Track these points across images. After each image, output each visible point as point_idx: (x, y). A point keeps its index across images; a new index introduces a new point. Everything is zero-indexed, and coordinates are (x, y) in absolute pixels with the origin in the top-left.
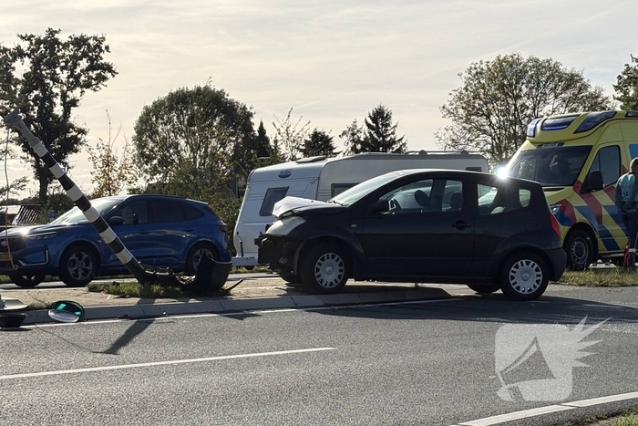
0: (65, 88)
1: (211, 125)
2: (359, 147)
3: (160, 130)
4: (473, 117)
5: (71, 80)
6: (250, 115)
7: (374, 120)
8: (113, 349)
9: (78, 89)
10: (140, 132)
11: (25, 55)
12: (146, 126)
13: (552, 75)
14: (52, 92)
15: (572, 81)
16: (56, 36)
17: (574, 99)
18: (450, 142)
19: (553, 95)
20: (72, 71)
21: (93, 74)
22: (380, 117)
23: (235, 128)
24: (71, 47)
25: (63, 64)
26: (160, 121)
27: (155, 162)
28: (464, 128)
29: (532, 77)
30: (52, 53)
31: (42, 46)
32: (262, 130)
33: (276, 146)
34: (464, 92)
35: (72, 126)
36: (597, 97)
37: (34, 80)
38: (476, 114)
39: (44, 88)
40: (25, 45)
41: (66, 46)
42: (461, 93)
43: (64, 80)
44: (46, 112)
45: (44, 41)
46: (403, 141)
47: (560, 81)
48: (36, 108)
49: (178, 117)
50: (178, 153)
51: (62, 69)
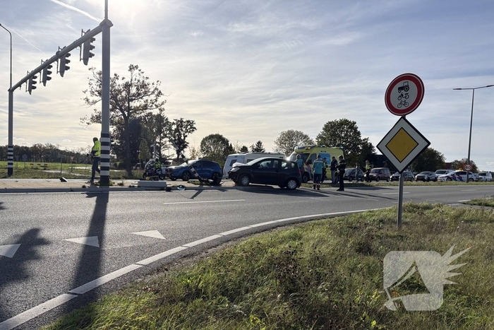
0: (184, 132)
1: (219, 143)
2: (254, 150)
3: (207, 144)
4: (281, 144)
5: (186, 131)
6: (228, 141)
8: (192, 198)
9: (188, 133)
10: (202, 144)
11: (175, 124)
12: (203, 143)
13: (301, 135)
14: (181, 133)
15: (306, 137)
16: (183, 120)
17: (306, 141)
18: (276, 150)
19: (301, 140)
20: (186, 128)
21: (191, 129)
22: (259, 143)
23: (224, 144)
25: (184, 127)
26: (207, 142)
27: (205, 151)
28: (279, 147)
29: (296, 135)
30: (182, 124)
32: (231, 145)
33: (234, 149)
34: (280, 138)
35: (185, 142)
36: (312, 141)
37: (177, 130)
39: (179, 132)
40: (175, 122)
41: (185, 122)
44: (180, 138)
45: (180, 121)
46: (265, 149)
47: (303, 136)
48: (177, 137)
49: (211, 141)
50: (211, 149)
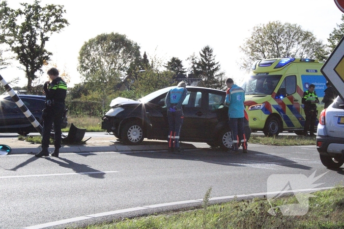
0: (43, 31)
1: (118, 52)
2: (196, 66)
3: (92, 54)
4: (255, 53)
5: (46, 27)
6: (139, 48)
7: (204, 52)
9: (50, 32)
10: (82, 55)
11: (23, 13)
12: (85, 52)
13: (297, 32)
14: (36, 33)
15: (307, 35)
16: (39, 4)
17: (309, 45)
18: (243, 66)
19: (297, 42)
20: (47, 22)
21: (58, 24)
22: (207, 50)
23: (131, 54)
24: (47, 10)
25: (42, 19)
26: (92, 49)
27: (89, 70)
28: (250, 58)
29: (286, 33)
30: (37, 13)
31: (31, 9)
32: (145, 56)
33: (152, 64)
34: (251, 39)
35: (45, 51)
36: (320, 44)
37: (27, 27)
38: (257, 51)
39: (32, 30)
40: (23, 9)
41: (44, 9)
42: (249, 40)
43: (43, 27)
44: (32, 44)
45: (33, 7)
46: (219, 64)
47: (301, 35)
48: (27, 41)
49: (102, 47)
50: (101, 66)
51: (42, 21)
